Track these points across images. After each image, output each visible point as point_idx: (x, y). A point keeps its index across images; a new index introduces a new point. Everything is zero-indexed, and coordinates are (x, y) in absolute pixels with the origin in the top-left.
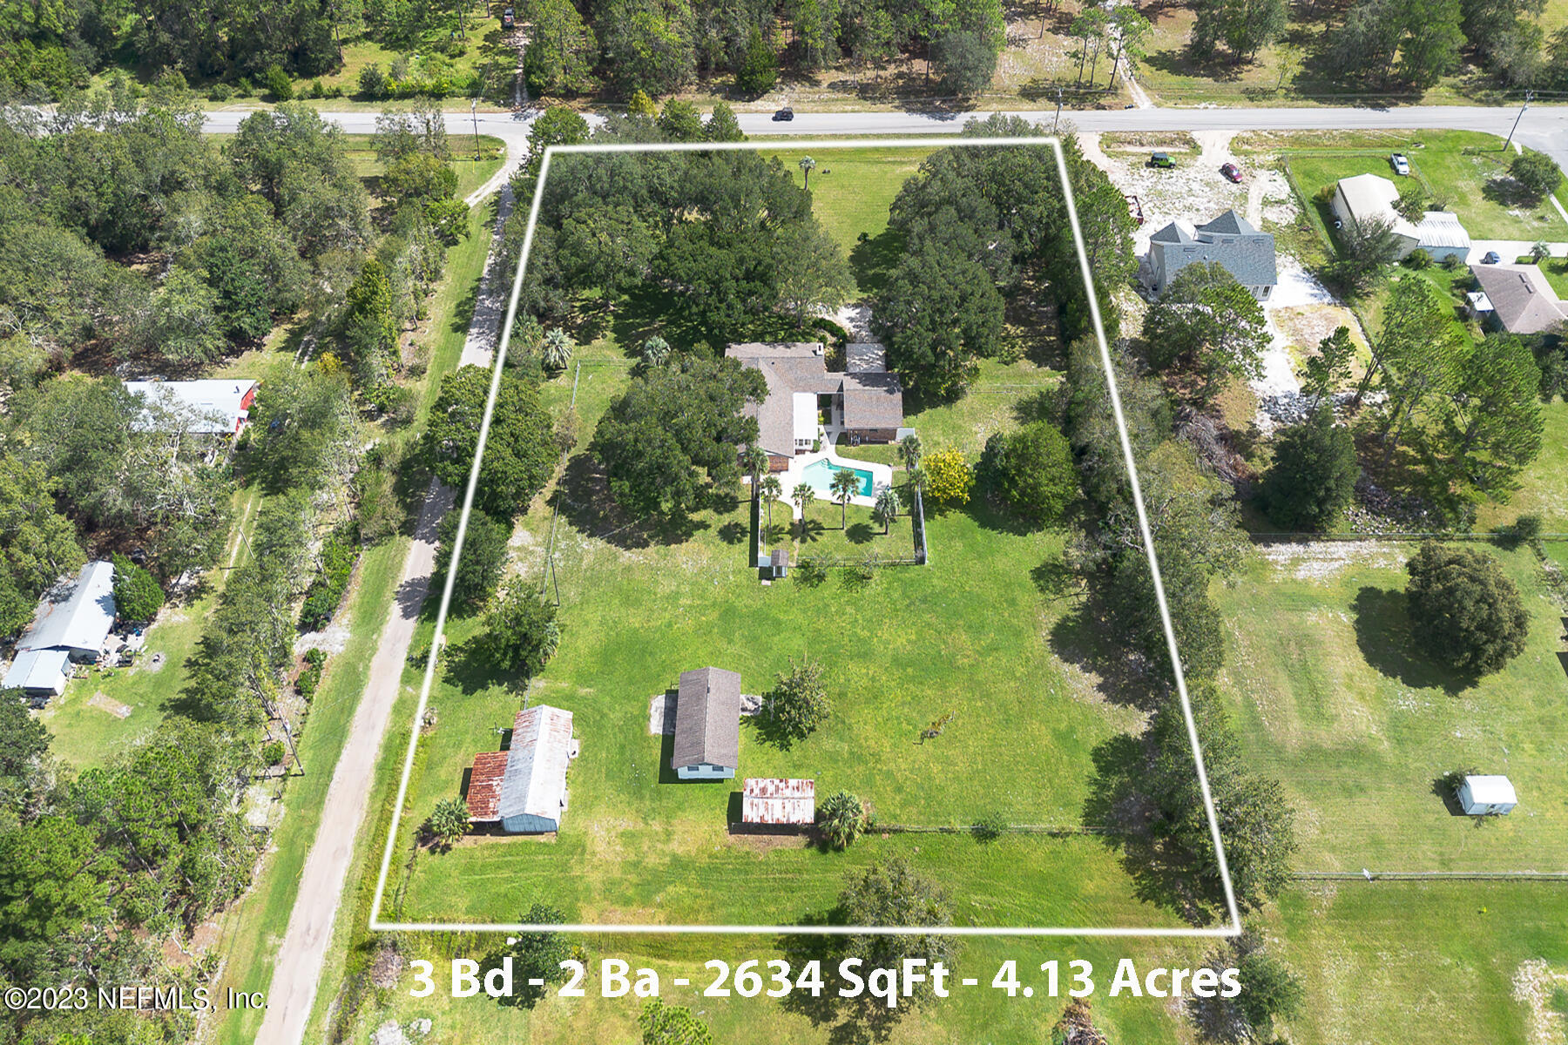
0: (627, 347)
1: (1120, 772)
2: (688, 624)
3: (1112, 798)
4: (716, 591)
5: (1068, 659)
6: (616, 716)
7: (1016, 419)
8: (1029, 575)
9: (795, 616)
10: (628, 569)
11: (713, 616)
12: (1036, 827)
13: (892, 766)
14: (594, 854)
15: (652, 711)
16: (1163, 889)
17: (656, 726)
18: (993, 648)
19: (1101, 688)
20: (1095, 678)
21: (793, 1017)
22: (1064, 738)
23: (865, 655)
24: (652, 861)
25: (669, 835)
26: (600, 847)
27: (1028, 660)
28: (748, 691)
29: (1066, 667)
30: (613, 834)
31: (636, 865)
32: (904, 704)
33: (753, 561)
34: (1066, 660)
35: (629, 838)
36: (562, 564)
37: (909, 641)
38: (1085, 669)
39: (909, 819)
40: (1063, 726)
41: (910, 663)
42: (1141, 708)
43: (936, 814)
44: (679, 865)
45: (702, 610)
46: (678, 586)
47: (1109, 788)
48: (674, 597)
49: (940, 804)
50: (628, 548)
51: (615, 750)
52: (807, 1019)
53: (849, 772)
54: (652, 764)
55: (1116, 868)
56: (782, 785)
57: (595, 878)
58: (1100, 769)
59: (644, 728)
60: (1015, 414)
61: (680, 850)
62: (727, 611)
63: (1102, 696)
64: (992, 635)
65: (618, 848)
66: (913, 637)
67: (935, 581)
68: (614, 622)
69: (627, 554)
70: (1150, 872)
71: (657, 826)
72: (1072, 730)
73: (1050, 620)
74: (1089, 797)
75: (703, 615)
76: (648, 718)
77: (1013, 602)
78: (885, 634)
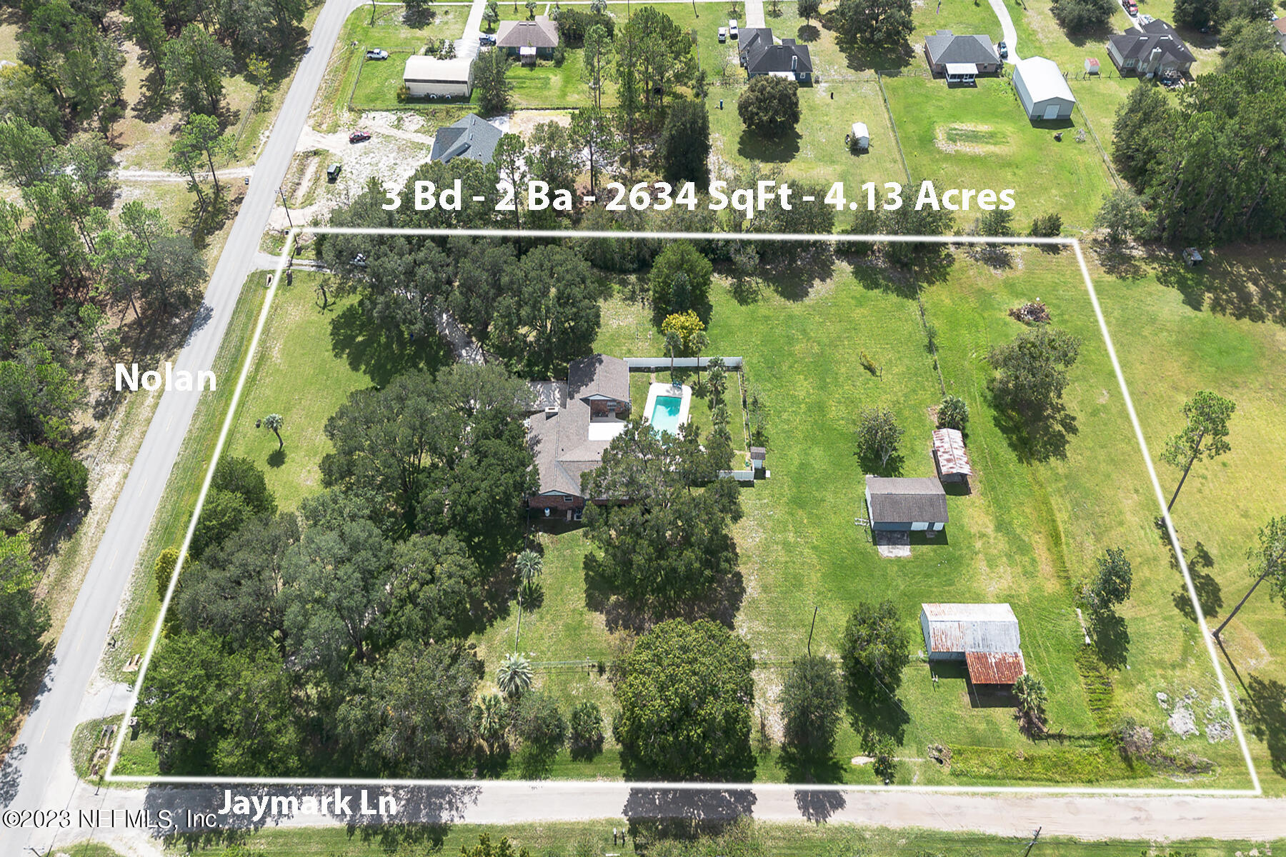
0: (491, 620)
1: (876, 279)
2: (814, 534)
3: (893, 285)
4: (779, 513)
5: (807, 294)
8: (744, 307)
9: (795, 455)
10: (765, 589)
11: (801, 514)
12: (921, 322)
13: (900, 394)
15: (892, 555)
16: (939, 271)
17: (904, 551)
18: (804, 332)
19: (823, 280)
20: (817, 282)
21: (1068, 455)
22: (860, 303)
23: (820, 408)
24: (1003, 546)
25: (982, 535)
27: (809, 314)
29: (811, 295)
30: (993, 575)
31: (1009, 556)
32: (854, 385)
33: (748, 484)
35: (992, 563)
36: (765, 651)
37: (805, 380)
38: (812, 286)
40: (852, 302)
41: (823, 380)
42: (833, 263)
44: (1001, 526)
45: (797, 523)
46: (777, 543)
47: (887, 285)
48: (786, 545)
49: (919, 369)
50: (743, 590)
51: (930, 582)
52: (1067, 446)
54: (935, 551)
55: (934, 288)
56: (942, 450)
57: (1026, 585)
58: (876, 288)
59: (907, 561)
61: (991, 527)
62: (795, 502)
63: (828, 280)
64: (793, 332)
65: (1002, 570)
66: (802, 377)
67: (755, 361)
68: (819, 594)
69: (749, 590)
70: (932, 274)
71: (978, 545)
72: (854, 298)
73: (778, 300)
74: (895, 294)
75: (801, 522)
76: (898, 559)
77: (767, 318)
78: (802, 394)
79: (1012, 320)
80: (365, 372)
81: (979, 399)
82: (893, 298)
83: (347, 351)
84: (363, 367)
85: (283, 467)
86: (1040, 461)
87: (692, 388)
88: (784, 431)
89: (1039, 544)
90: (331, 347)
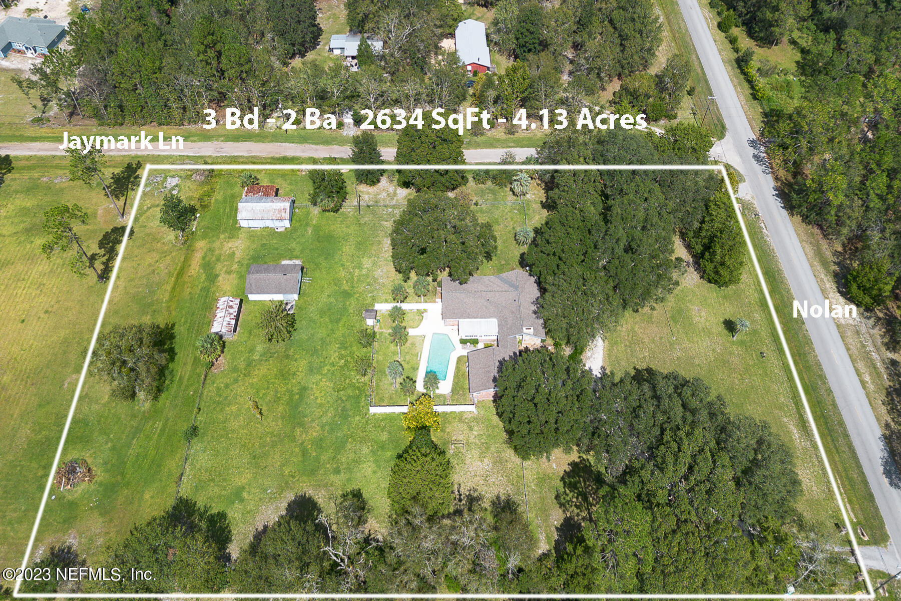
1: (209, 530)
2: (343, 274)
3: (193, 522)
4: (361, 288)
5: (290, 507)
6: (294, 245)
7: (498, 497)
8: (356, 488)
9: (341, 331)
11: (346, 287)
13: (240, 383)
14: (228, 242)
15: (293, 261)
17: (285, 263)
18: (304, 453)
20: (273, 524)
22: (237, 495)
23: (311, 370)
24: (219, 266)
25: (229, 273)
26: (230, 245)
27: (293, 477)
28: (297, 306)
29: (284, 505)
30: (235, 249)
31: (219, 260)
32: (277, 392)
34: (289, 505)
35: (232, 256)
37: (317, 398)
39: (210, 390)
40: (245, 495)
43: (209, 406)
44: (214, 278)
45: (350, 280)
46: (367, 268)
47: (200, 521)
48: (360, 267)
49: (214, 409)
51: (276, 246)
53: (242, 359)
56: (232, 317)
57: (217, 244)
58: (212, 516)
59: (285, 258)
60: (503, 498)
61: (220, 278)
62: (348, 294)
64: (314, 454)
65: (228, 252)
66: (319, 401)
68: (347, 239)
71: (235, 267)
72: (242, 500)
73: (320, 498)
74: (198, 505)
75: (347, 282)
76: (290, 259)
77: (337, 471)
82: (201, 503)
86: (158, 327)
87: (415, 388)
88: (346, 348)
89: (195, 268)
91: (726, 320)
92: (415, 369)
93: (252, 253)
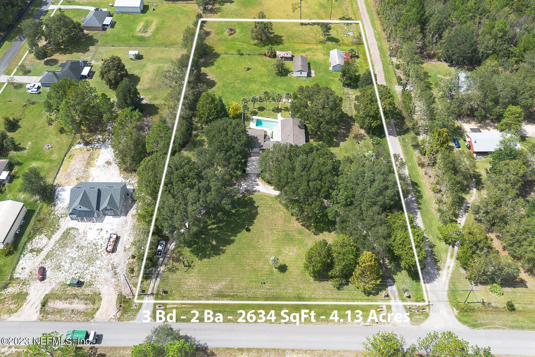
1: (209, 62)
5: (213, 81)
6: (322, 73)
13: (259, 64)
17: (313, 72)
20: (208, 77)
21: (281, 35)
22: (220, 68)
23: (263, 83)
26: (320, 54)
27: (223, 81)
28: (292, 76)
31: (313, 52)
32: (255, 74)
35: (315, 55)
38: (209, 79)
39: (257, 57)
41: (251, 81)
42: (201, 72)
43: (251, 57)
44: (304, 52)
47: (213, 60)
49: (249, 59)
51: (321, 68)
53: (268, 63)
54: (312, 65)
56: (283, 56)
57: (320, 51)
58: (213, 63)
63: (208, 74)
64: (230, 86)
66: (250, 86)
70: (209, 49)
71: (310, 57)
72: (217, 69)
76: (315, 73)
77: (223, 93)
78: (257, 87)
79: (232, 36)
80: (235, 236)
81: (262, 48)
82: (218, 60)
83: (221, 247)
84: (232, 238)
85: (287, 264)
86: (282, 41)
87: (253, 115)
89: (308, 46)
90: (218, 257)
91: (287, 267)
92: (262, 116)
93: (317, 61)
